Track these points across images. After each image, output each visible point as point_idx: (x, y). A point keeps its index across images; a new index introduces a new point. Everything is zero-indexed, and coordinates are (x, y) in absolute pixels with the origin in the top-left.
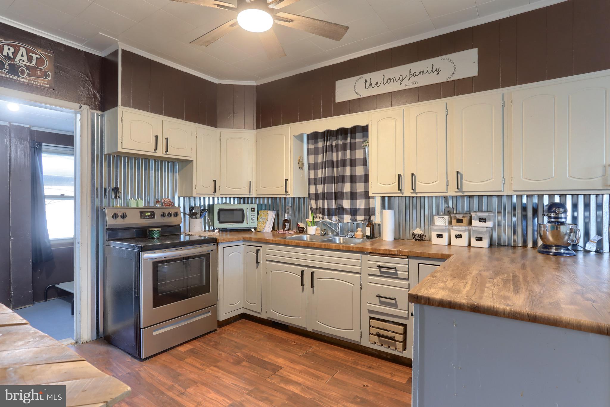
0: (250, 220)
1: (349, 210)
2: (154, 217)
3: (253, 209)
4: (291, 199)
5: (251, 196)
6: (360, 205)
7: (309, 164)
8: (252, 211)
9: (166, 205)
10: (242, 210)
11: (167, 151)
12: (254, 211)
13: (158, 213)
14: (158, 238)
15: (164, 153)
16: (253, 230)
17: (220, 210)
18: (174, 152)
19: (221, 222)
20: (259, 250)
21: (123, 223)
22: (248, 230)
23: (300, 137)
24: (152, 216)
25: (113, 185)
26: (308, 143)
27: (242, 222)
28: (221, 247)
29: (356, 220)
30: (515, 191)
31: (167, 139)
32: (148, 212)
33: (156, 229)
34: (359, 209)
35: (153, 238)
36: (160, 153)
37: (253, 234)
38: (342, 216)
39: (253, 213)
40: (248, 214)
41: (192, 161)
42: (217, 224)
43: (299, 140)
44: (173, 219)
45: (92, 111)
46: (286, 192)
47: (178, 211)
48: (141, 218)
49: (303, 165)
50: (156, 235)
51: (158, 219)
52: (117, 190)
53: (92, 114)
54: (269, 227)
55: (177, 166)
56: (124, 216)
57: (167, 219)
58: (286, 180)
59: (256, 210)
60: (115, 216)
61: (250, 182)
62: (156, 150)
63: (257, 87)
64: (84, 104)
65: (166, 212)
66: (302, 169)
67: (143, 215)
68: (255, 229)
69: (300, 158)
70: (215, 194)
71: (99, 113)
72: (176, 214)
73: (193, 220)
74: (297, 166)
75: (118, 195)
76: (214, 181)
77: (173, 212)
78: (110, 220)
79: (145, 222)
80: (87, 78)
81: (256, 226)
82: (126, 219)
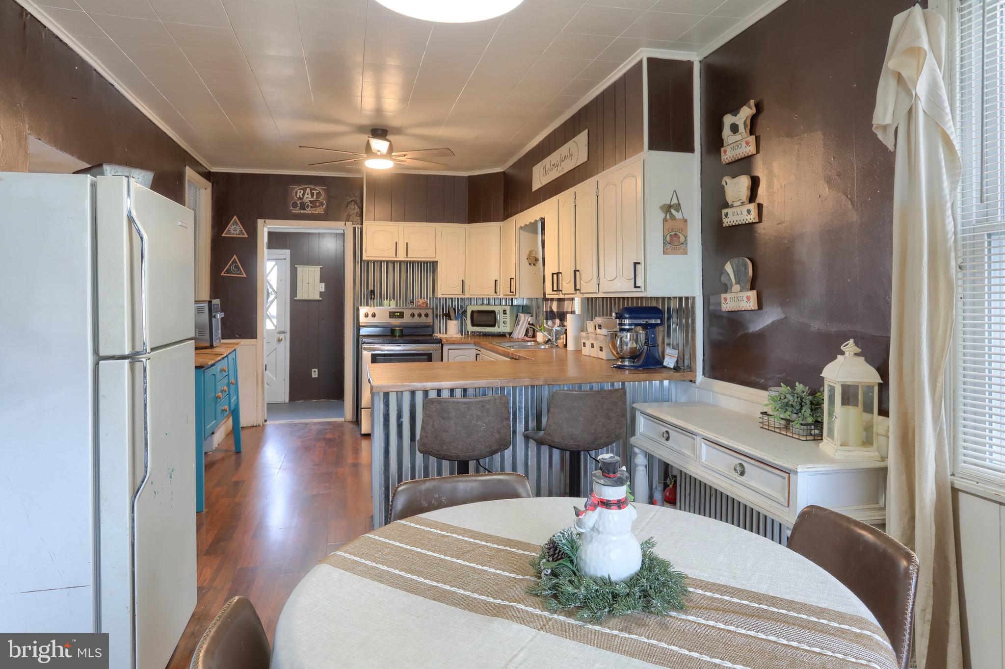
0: (502, 324)
1: (556, 314)
2: (403, 318)
3: (505, 311)
6: (567, 308)
8: (504, 313)
9: (420, 306)
10: (493, 312)
11: (407, 255)
12: (506, 314)
13: (407, 314)
14: (399, 336)
15: (406, 257)
16: (508, 336)
17: (473, 312)
18: (416, 255)
19: (473, 325)
20: (479, 355)
21: (373, 321)
22: (502, 335)
24: (401, 315)
25: (371, 288)
27: (494, 326)
28: (445, 348)
30: (604, 293)
31: (407, 243)
32: (398, 312)
33: (397, 328)
35: (396, 336)
36: (401, 257)
37: (507, 339)
39: (505, 315)
40: (500, 317)
41: (437, 261)
42: (469, 327)
44: (423, 320)
45: (354, 226)
46: (511, 292)
47: (430, 312)
48: (390, 317)
49: (537, 260)
50: (397, 334)
51: (407, 319)
52: (372, 292)
53: (354, 228)
54: (519, 333)
55: (431, 267)
56: (374, 315)
57: (416, 320)
58: (511, 279)
59: (508, 312)
60: (366, 316)
61: (496, 281)
62: (396, 255)
63: (504, 172)
64: (348, 221)
65: (416, 312)
66: (534, 265)
67: (392, 315)
68: (510, 334)
69: (531, 252)
70: (464, 295)
71: (360, 226)
72: (427, 315)
73: (449, 322)
74: (525, 262)
75: (373, 297)
76: (463, 280)
77: (423, 312)
78: (362, 319)
79: (396, 322)
80: (351, 199)
81: (509, 331)
82: (375, 318)
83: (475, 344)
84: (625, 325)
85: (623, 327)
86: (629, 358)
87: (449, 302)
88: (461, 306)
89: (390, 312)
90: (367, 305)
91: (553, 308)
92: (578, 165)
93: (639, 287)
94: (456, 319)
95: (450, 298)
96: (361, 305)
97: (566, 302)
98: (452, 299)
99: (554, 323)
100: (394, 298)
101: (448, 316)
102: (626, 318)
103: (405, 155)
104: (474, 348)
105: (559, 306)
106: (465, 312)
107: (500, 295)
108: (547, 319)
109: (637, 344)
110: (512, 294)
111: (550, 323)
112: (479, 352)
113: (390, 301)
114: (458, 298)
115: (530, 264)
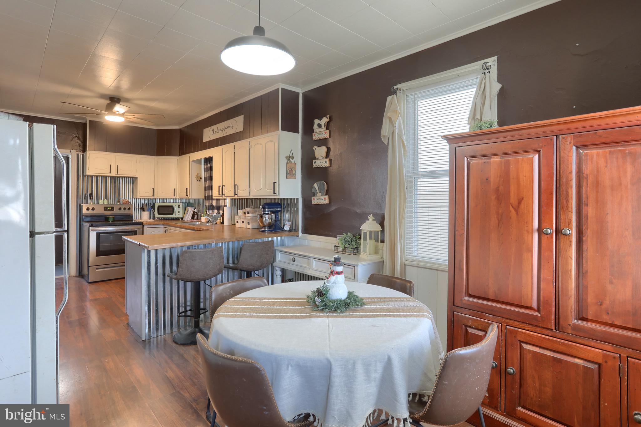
0: (177, 213)
1: (215, 207)
2: (113, 210)
3: (179, 206)
4: (202, 199)
5: (176, 198)
6: (222, 204)
7: (205, 178)
8: (179, 207)
9: (124, 203)
10: (172, 207)
11: (118, 173)
13: (116, 208)
14: (112, 221)
15: (117, 174)
16: (180, 219)
17: (159, 207)
18: (123, 173)
19: (159, 214)
20: (167, 230)
21: (93, 213)
22: (177, 219)
23: (199, 161)
24: (112, 209)
25: (90, 192)
26: (204, 164)
27: (172, 214)
28: (145, 227)
29: (220, 213)
31: (118, 166)
32: (110, 207)
33: (111, 217)
34: (221, 206)
35: (109, 221)
36: (114, 174)
37: (180, 221)
38: (213, 210)
39: (179, 208)
40: (176, 209)
41: (137, 177)
42: (157, 215)
43: (197, 163)
44: (127, 211)
45: (78, 153)
46: (186, 195)
47: (131, 207)
48: (105, 210)
49: (201, 178)
50: (111, 220)
51: (116, 211)
52: (91, 195)
53: (78, 155)
54: (188, 217)
55: (133, 180)
56: (93, 209)
57: (122, 212)
58: (186, 188)
59: (181, 206)
60: (88, 209)
61: (174, 189)
62: (110, 172)
63: (180, 129)
64: (73, 150)
65: (122, 207)
66: (200, 181)
67: (106, 209)
68: (182, 219)
69: (198, 174)
70: (154, 197)
71: (82, 153)
72: (129, 209)
73: (143, 212)
74: (195, 179)
75: (91, 197)
76: (153, 189)
77: (127, 207)
78: (85, 211)
79: (108, 213)
80: (75, 136)
81: (181, 217)
82: (94, 211)
83: (163, 225)
84: (266, 211)
85: (265, 212)
86: (267, 227)
87: (142, 201)
88: (150, 204)
89: (104, 207)
90: (87, 203)
91: (213, 204)
92: (237, 131)
93: (276, 194)
94: (148, 211)
95: (143, 199)
96: (82, 203)
97: (221, 201)
98: (144, 199)
99: (213, 212)
100: (106, 199)
101: (143, 209)
102: (266, 208)
103: (133, 116)
104: (163, 226)
105: (217, 203)
106: (153, 207)
107: (176, 197)
108: (209, 210)
109: (271, 220)
110: (187, 196)
111: (211, 211)
112: (167, 229)
113: (103, 200)
114: (148, 199)
115: (197, 181)
